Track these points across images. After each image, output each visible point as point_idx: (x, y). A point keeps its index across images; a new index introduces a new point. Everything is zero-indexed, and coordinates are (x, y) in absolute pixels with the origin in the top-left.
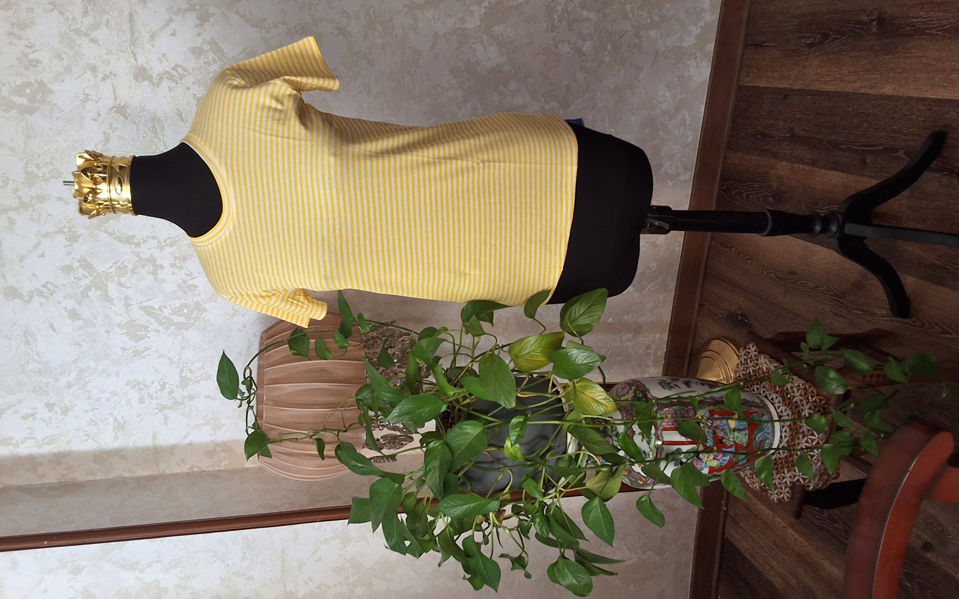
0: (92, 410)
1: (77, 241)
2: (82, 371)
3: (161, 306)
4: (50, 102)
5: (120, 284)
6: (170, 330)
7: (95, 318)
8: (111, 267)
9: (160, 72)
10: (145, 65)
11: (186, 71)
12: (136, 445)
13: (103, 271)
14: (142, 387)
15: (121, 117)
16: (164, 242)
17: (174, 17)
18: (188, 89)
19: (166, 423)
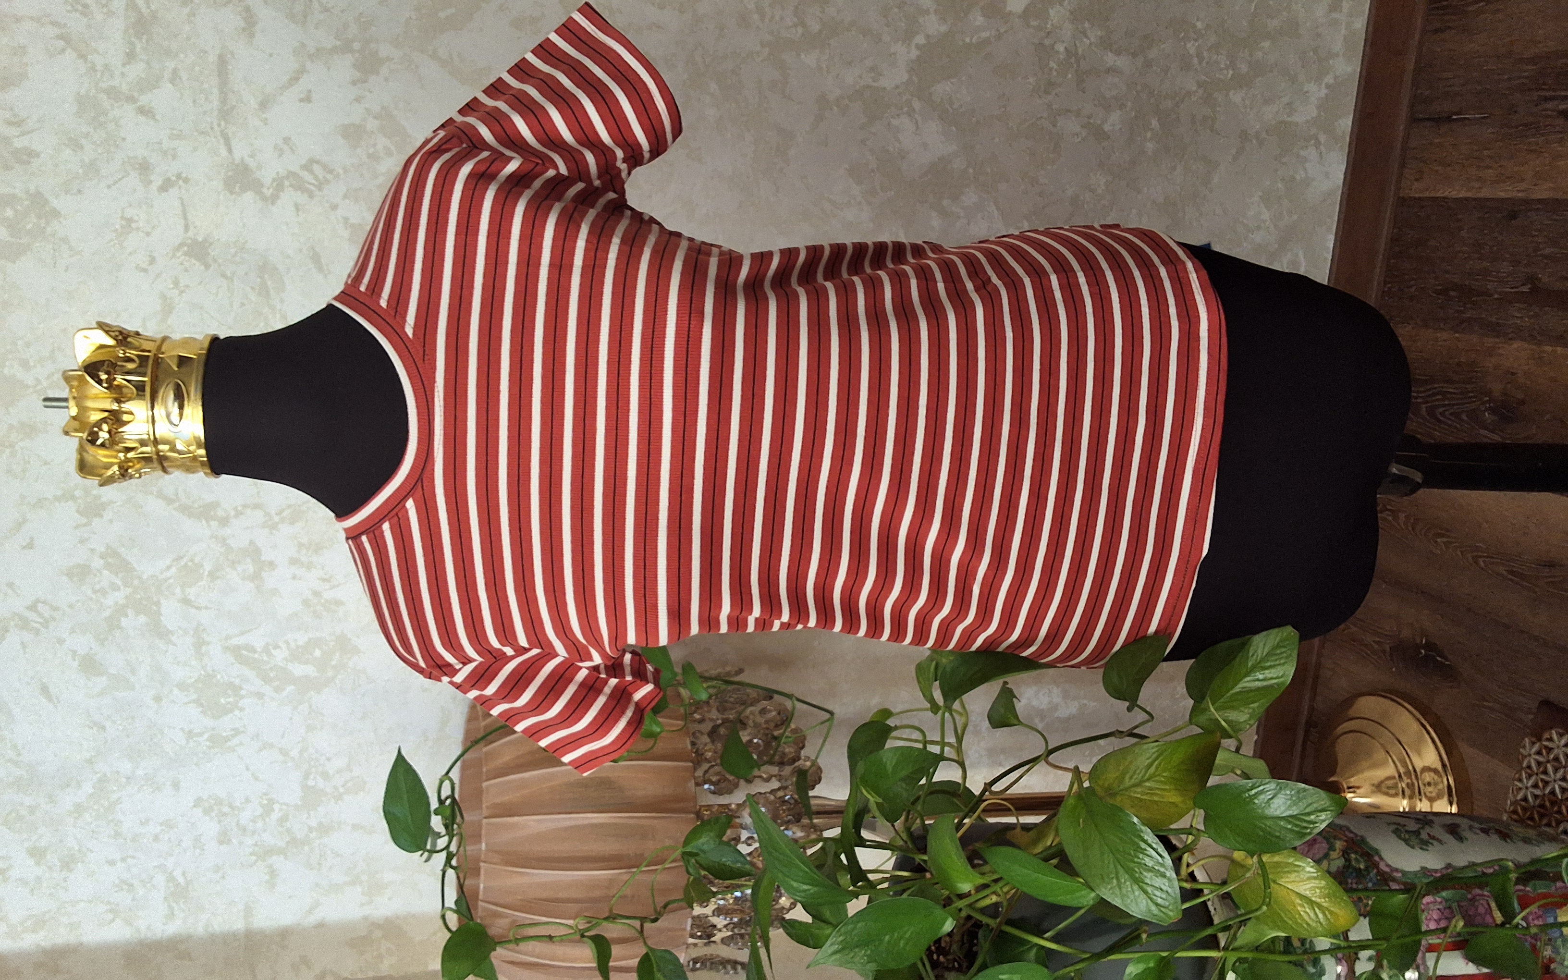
0: (123, 860)
1: (101, 516)
2: (103, 780)
3: (267, 644)
4: (53, 235)
5: (186, 601)
6: (284, 694)
7: (133, 671)
8: (168, 568)
9: (278, 173)
10: (249, 160)
11: (331, 172)
12: (210, 929)
13: (152, 577)
14: (226, 810)
15: (197, 264)
16: (277, 514)
17: (309, 65)
18: (334, 207)
19: (271, 884)
